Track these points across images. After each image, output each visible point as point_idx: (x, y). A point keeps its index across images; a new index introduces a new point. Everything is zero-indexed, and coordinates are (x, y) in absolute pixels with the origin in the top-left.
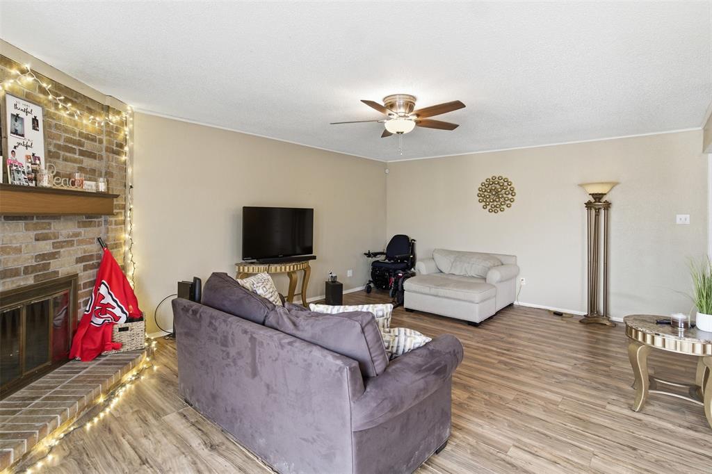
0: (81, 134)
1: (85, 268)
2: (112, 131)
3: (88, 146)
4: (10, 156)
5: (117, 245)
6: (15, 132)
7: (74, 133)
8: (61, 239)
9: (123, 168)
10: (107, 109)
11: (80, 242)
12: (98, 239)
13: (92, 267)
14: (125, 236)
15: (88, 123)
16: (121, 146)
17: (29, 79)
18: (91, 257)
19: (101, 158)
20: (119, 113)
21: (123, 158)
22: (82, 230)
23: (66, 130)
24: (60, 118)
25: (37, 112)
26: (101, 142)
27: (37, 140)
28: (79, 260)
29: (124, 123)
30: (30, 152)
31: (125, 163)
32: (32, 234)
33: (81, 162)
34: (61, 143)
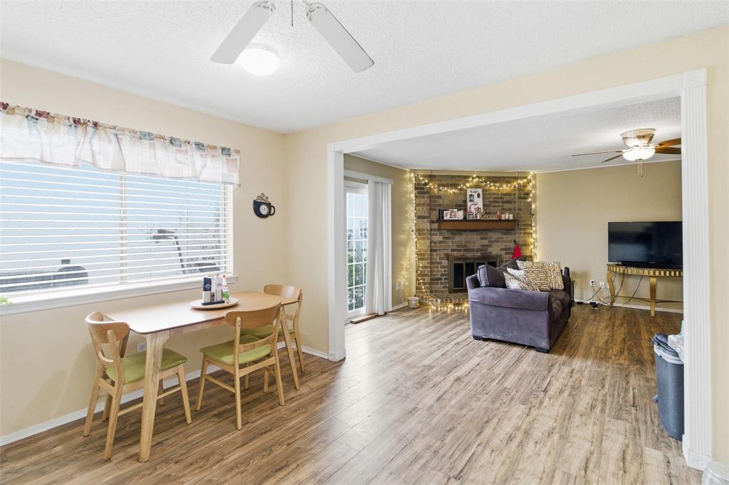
0: (502, 194)
1: (506, 254)
2: (522, 188)
3: (506, 198)
4: (468, 209)
5: (526, 245)
6: (471, 201)
7: (498, 194)
8: (493, 239)
9: (530, 205)
10: (516, 178)
11: (503, 242)
12: (514, 241)
13: (511, 253)
14: (531, 240)
15: (506, 188)
16: (528, 194)
17: (477, 179)
18: (510, 249)
19: (515, 202)
20: (525, 178)
21: (530, 200)
22: (504, 236)
23: (494, 194)
24: (490, 190)
25: (480, 191)
26: (515, 194)
27: (479, 202)
28: (502, 249)
29: (529, 181)
30: (476, 207)
31: (531, 201)
32: (479, 237)
33: (503, 206)
34: (492, 200)
